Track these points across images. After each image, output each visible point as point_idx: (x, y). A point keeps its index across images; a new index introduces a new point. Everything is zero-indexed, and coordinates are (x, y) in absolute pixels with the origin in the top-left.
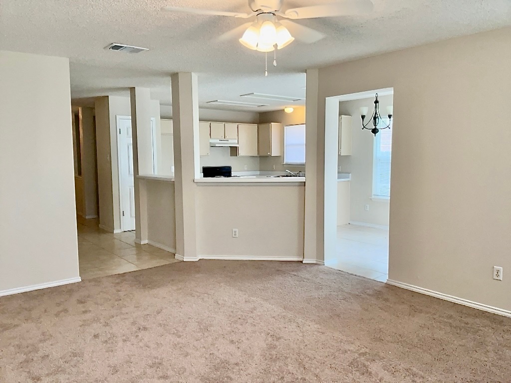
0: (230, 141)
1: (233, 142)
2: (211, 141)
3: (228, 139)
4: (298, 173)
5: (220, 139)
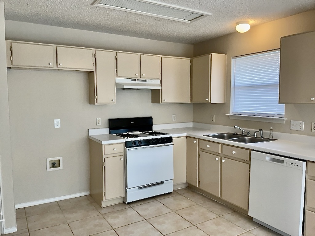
0: (149, 81)
1: (154, 84)
2: (118, 81)
3: (146, 79)
4: (256, 132)
5: (133, 78)
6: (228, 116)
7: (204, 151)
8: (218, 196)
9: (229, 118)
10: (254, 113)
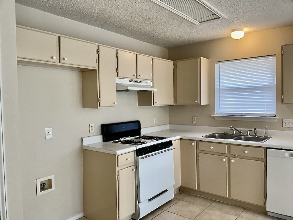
0: (143, 83)
1: (146, 85)
2: (119, 81)
3: (141, 80)
4: (249, 131)
5: (131, 79)
6: (213, 117)
7: (205, 152)
8: (226, 196)
9: (214, 119)
10: (242, 114)
